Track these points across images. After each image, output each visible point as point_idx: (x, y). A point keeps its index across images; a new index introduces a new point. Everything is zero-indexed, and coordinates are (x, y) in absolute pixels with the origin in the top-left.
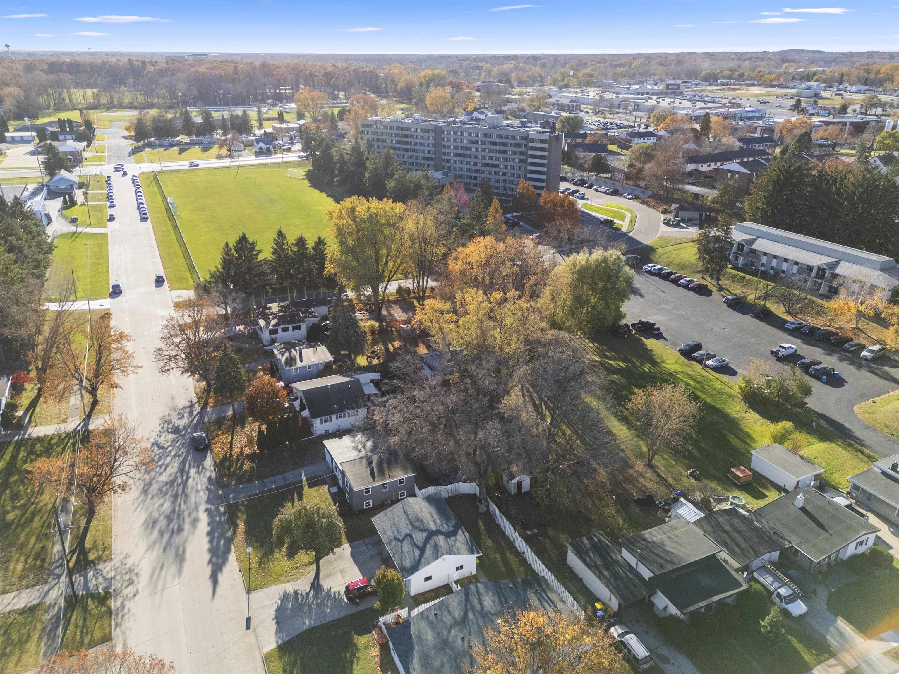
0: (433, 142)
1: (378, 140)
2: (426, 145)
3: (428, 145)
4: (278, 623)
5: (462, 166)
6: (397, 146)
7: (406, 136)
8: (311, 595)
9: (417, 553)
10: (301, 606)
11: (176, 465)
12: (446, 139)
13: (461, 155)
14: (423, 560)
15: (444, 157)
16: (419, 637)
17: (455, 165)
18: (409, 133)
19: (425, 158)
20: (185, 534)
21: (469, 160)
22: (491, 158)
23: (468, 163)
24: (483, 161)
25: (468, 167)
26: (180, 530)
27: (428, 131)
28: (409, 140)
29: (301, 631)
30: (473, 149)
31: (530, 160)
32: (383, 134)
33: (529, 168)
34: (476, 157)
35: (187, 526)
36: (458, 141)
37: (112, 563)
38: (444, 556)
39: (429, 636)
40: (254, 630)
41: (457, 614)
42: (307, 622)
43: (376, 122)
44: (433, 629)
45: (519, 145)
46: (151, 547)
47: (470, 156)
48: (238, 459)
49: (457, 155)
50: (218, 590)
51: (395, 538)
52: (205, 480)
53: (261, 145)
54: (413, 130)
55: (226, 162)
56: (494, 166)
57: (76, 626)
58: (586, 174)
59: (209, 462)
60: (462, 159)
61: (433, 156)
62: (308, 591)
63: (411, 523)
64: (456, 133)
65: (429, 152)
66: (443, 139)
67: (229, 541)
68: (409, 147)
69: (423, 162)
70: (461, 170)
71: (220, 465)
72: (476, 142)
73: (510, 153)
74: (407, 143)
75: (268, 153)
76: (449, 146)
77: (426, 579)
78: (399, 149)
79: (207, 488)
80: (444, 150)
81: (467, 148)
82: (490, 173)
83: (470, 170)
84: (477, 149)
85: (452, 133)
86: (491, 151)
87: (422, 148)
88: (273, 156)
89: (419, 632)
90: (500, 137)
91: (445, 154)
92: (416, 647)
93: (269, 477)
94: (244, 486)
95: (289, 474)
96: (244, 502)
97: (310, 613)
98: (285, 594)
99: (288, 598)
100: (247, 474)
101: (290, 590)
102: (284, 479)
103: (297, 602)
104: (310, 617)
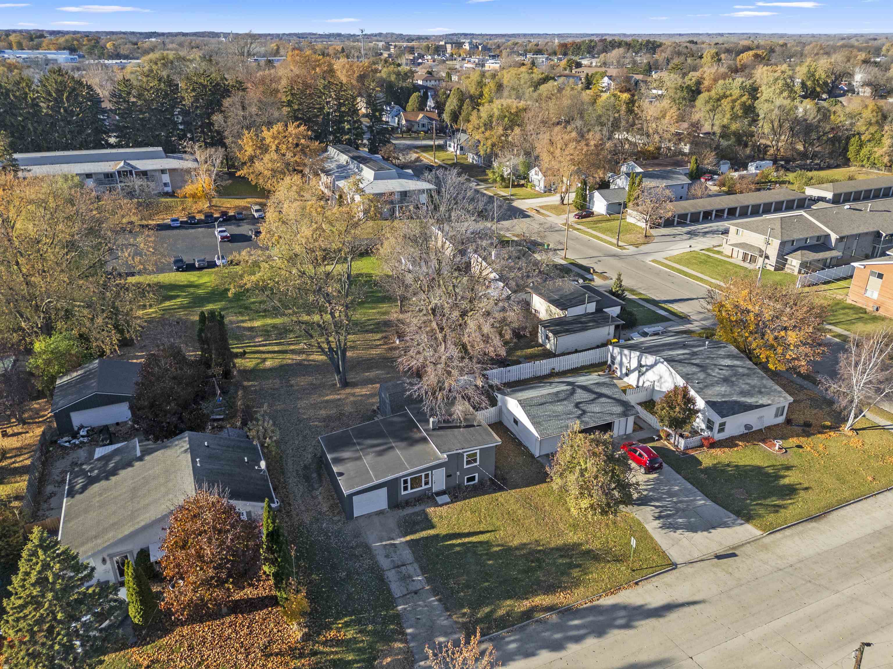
4: (714, 528)
8: (657, 504)
9: (603, 400)
16: (723, 396)
29: (716, 506)
39: (721, 389)
40: (734, 548)
41: (695, 369)
44: (712, 385)
51: (578, 417)
62: (653, 508)
89: (718, 395)
92: (735, 398)
93: (389, 590)
94: (411, 627)
95: (384, 563)
96: (464, 614)
97: (686, 502)
98: (663, 527)
99: (670, 524)
100: (370, 627)
101: (657, 523)
102: (398, 567)
103: (673, 514)
104: (692, 501)
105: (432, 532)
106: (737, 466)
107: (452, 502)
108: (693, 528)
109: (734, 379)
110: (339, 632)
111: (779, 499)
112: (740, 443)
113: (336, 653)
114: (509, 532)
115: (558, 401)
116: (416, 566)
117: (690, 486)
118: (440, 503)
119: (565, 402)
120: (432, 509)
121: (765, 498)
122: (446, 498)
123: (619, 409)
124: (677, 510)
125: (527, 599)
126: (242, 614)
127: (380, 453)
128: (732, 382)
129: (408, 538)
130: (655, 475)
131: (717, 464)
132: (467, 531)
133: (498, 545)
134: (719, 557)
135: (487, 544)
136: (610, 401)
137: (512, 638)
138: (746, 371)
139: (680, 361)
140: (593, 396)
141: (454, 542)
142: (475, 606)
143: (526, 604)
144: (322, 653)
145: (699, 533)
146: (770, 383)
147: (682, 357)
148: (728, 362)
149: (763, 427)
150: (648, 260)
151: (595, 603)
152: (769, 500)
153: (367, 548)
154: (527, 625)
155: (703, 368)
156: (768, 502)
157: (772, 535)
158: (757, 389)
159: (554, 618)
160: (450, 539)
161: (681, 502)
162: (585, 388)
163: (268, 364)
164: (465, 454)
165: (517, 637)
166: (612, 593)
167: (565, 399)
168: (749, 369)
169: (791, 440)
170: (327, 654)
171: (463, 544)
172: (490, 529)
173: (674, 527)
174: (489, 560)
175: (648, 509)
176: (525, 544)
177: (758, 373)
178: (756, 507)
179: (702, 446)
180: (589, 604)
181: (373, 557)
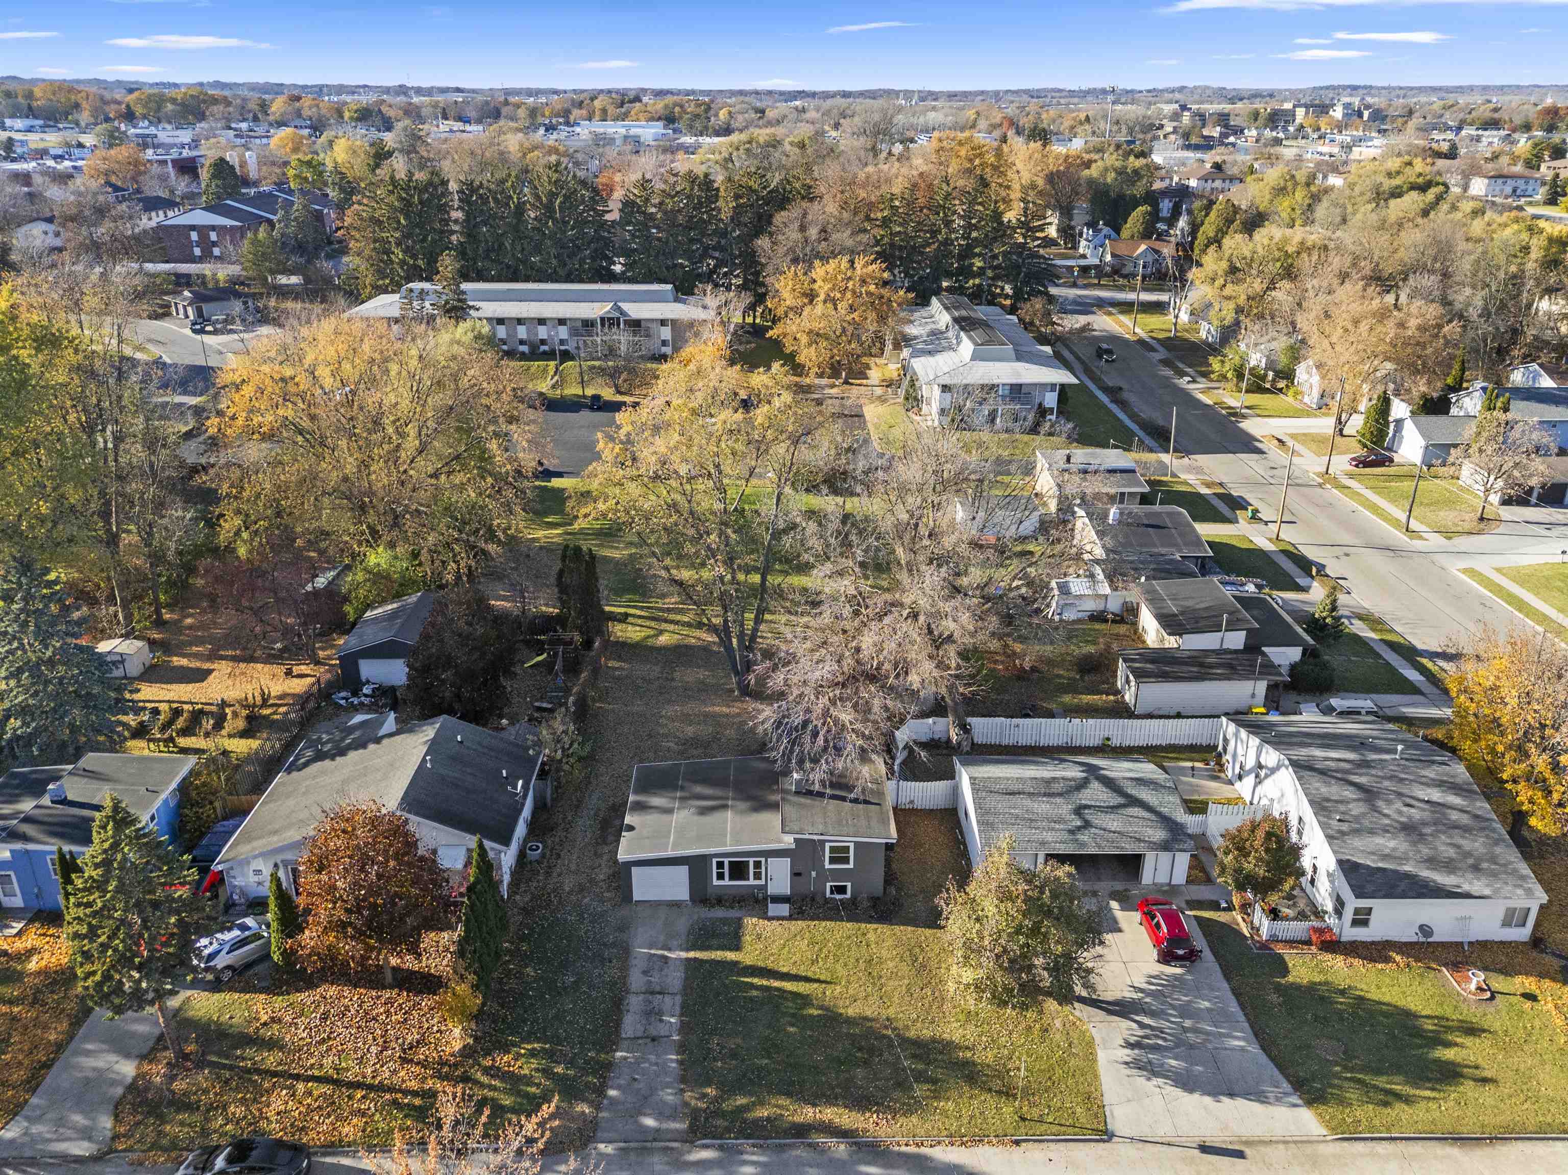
4: (1232, 1095)
8: (1147, 1020)
16: (1385, 857)
29: (1263, 1058)
39: (1388, 843)
40: (1248, 1143)
41: (1349, 793)
42: (1238, 1043)
44: (1372, 832)
51: (1071, 832)
62: (1134, 1026)
89: (1373, 853)
92: (1407, 868)
93: (618, 1024)
94: (618, 1088)
95: (636, 980)
96: (705, 1095)
97: (1208, 1033)
98: (1136, 1065)
99: (1150, 1062)
100: (559, 1069)
101: (1126, 1054)
102: (652, 993)
103: (1166, 1048)
104: (1221, 1035)
105: (731, 956)
106: (1361, 998)
107: (790, 918)
108: (1186, 1083)
109: (1427, 830)
110: (516, 1060)
111: (1407, 1083)
112: (1398, 958)
113: (495, 1089)
114: (851, 991)
115: (1045, 795)
116: (678, 999)
117: (1233, 1007)
118: (770, 914)
119: (1058, 800)
120: (754, 920)
121: (1379, 1072)
122: (784, 909)
123: (1159, 834)
124: (1179, 1043)
125: (814, 1105)
126: (409, 991)
127: (703, 811)
128: (1421, 835)
129: (692, 954)
130: (1178, 971)
131: (1320, 984)
132: (785, 970)
133: (821, 1008)
134: (1205, 1149)
135: (804, 1000)
136: (1146, 814)
137: (754, 1158)
138: (1465, 819)
139: (1323, 772)
140: (1121, 800)
141: (756, 981)
142: (729, 1088)
143: (808, 1114)
144: (476, 1082)
145: (1196, 1096)
146: (1511, 855)
147: (1332, 764)
148: (1436, 795)
149: (1465, 940)
150: (1455, 567)
151: (924, 1150)
152: (1384, 1078)
153: (625, 951)
154: (790, 1146)
155: (1369, 794)
156: (1381, 1081)
157: (1345, 1144)
158: (1471, 861)
159: (841, 1149)
160: (752, 975)
161: (1196, 1031)
162: (1110, 783)
163: (664, 639)
164: (828, 845)
165: (762, 1159)
166: (962, 1144)
167: (1060, 795)
168: (1476, 817)
169: (1519, 979)
170: (482, 1086)
171: (768, 989)
172: (822, 978)
173: (1151, 1070)
174: (793, 1025)
175: (1125, 1024)
176: (866, 1019)
177: (1494, 830)
178: (1346, 1084)
179: (1308, 943)
180: (912, 1149)
181: (625, 968)
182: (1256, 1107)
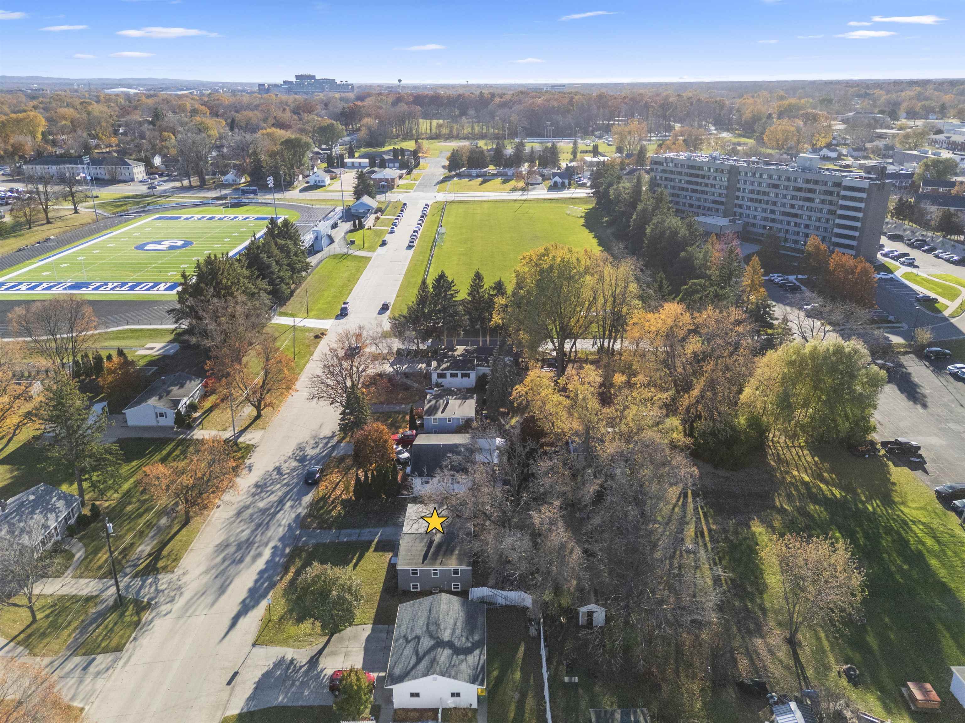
0: (726, 184)
1: (666, 179)
2: (718, 187)
3: (721, 186)
4: (256, 688)
5: (755, 213)
6: (686, 186)
7: (697, 176)
8: (303, 669)
9: (413, 660)
10: (287, 678)
11: (280, 494)
12: (742, 182)
13: (757, 201)
14: (413, 673)
15: (736, 202)
17: (748, 212)
18: (701, 173)
19: (715, 202)
20: (243, 565)
21: (765, 206)
22: (792, 206)
23: (765, 211)
24: (782, 209)
25: (764, 215)
26: (241, 561)
27: (722, 171)
28: (700, 180)
29: (269, 705)
30: (772, 195)
31: (839, 212)
32: (672, 172)
33: (838, 221)
34: (775, 204)
35: (248, 559)
36: (756, 184)
37: (172, 576)
38: (435, 676)
40: (233, 687)
42: (280, 699)
43: (666, 159)
45: (831, 193)
46: (207, 572)
47: (767, 202)
48: (333, 502)
49: (752, 200)
50: (231, 633)
51: (405, 636)
52: (293, 516)
53: (557, 179)
54: (706, 169)
55: (516, 195)
56: (796, 216)
57: (106, 627)
58: (930, 234)
59: (307, 499)
60: (756, 205)
61: (723, 200)
62: (303, 664)
63: (428, 625)
64: (754, 175)
65: (720, 195)
66: (738, 181)
67: (272, 585)
68: (698, 188)
69: (711, 205)
70: (755, 217)
71: (313, 505)
72: (776, 186)
73: (817, 201)
74: (697, 184)
75: (563, 187)
76: (744, 189)
77: (412, 695)
78: (687, 190)
79: (289, 525)
80: (737, 194)
81: (764, 193)
82: (789, 223)
83: (765, 219)
84: (777, 195)
85: (749, 174)
86: (793, 198)
87: (713, 190)
88: (566, 191)
90: (808, 181)
91: (738, 198)
97: (289, 689)
98: (283, 660)
99: (281, 665)
101: (289, 657)
103: (287, 672)
104: (287, 693)
108: (267, 675)
118: (393, 558)
120: (391, 555)
123: (399, 671)
125: (295, 572)
129: (376, 541)
134: (236, 674)
136: (411, 666)
141: (357, 557)
145: (260, 676)
175: (304, 661)
182: (247, 695)
